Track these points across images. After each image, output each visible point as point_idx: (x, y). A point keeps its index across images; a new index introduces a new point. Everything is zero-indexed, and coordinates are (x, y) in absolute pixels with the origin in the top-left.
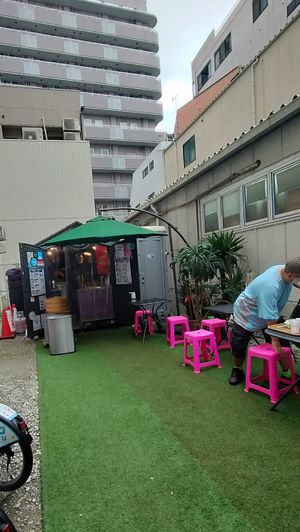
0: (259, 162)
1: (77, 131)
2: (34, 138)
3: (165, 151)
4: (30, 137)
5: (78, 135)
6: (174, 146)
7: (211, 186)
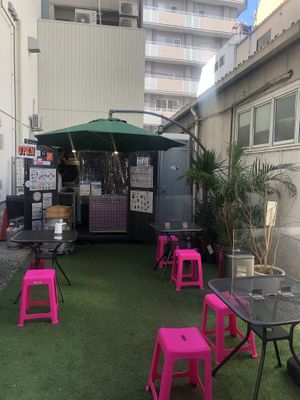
0: (291, 72)
1: (134, 17)
2: (87, 21)
3: (237, 45)
4: (83, 20)
5: (134, 23)
6: (248, 40)
7: (247, 95)
